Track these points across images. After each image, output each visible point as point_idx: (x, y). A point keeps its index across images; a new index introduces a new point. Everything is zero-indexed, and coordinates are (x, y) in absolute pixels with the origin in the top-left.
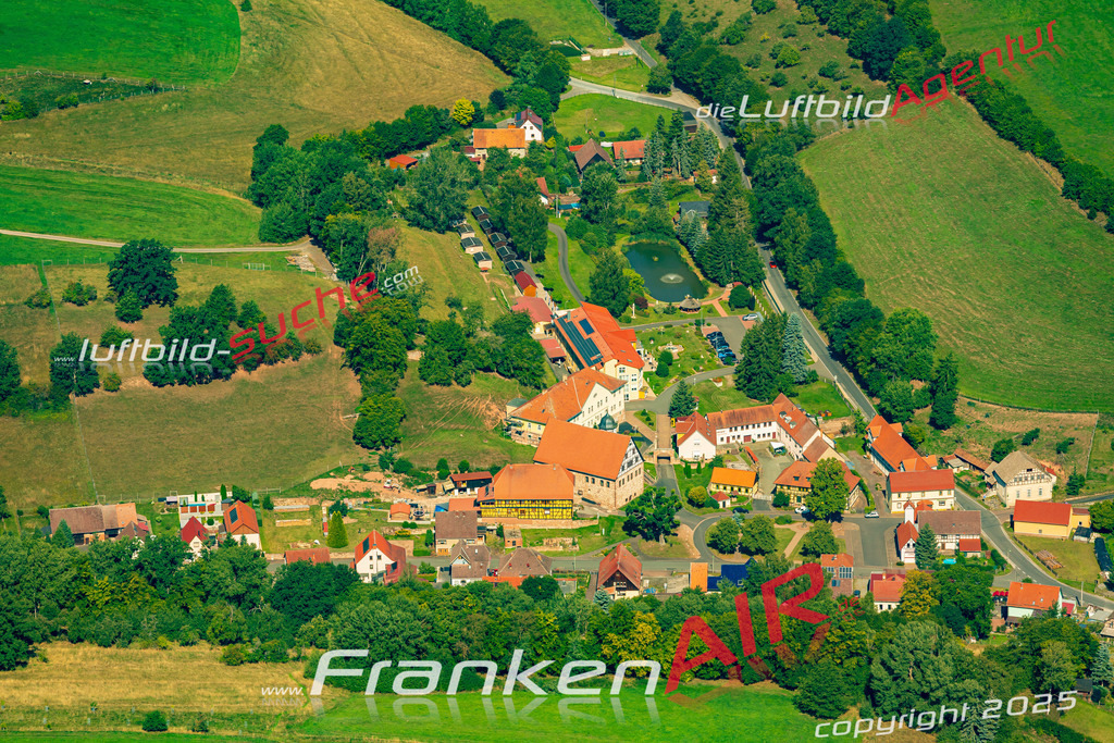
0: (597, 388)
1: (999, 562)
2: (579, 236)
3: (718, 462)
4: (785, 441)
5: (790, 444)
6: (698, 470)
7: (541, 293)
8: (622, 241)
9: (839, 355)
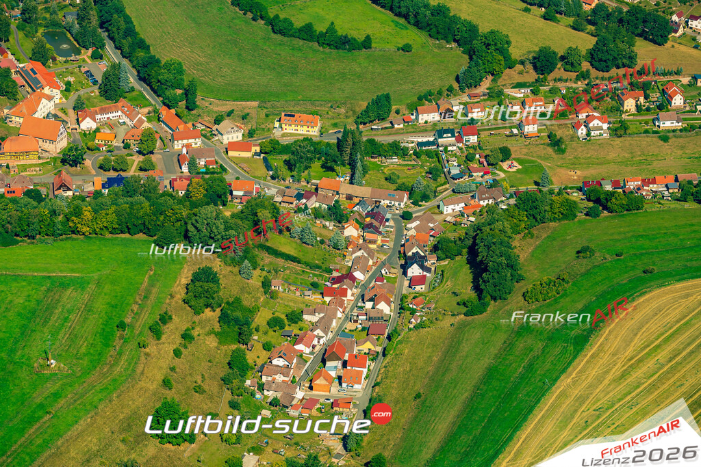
0: (44, 100)
1: (224, 170)
2: (23, 30)
3: (97, 130)
4: (124, 119)
5: (127, 121)
6: (89, 134)
7: (11, 57)
8: (41, 30)
9: (142, 79)
